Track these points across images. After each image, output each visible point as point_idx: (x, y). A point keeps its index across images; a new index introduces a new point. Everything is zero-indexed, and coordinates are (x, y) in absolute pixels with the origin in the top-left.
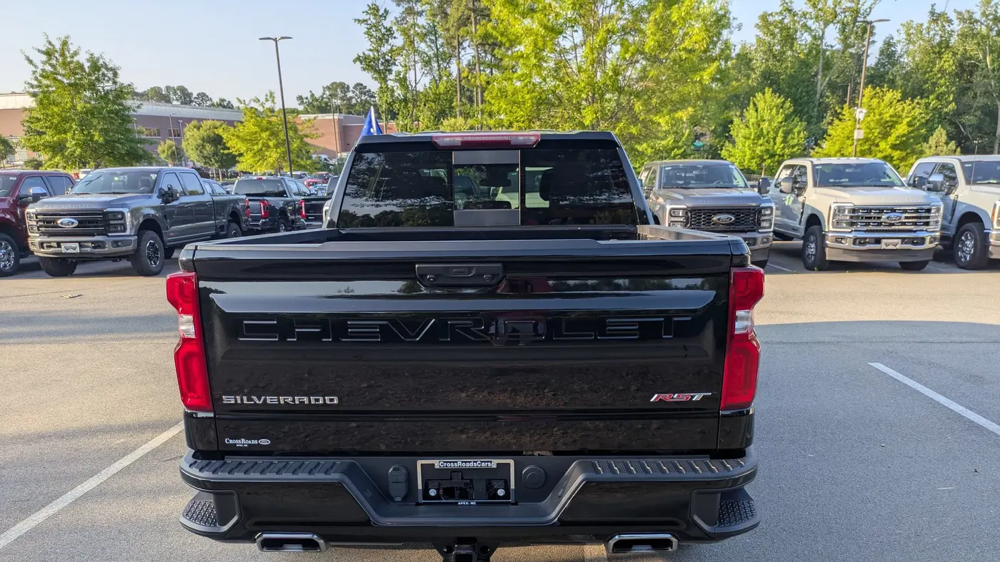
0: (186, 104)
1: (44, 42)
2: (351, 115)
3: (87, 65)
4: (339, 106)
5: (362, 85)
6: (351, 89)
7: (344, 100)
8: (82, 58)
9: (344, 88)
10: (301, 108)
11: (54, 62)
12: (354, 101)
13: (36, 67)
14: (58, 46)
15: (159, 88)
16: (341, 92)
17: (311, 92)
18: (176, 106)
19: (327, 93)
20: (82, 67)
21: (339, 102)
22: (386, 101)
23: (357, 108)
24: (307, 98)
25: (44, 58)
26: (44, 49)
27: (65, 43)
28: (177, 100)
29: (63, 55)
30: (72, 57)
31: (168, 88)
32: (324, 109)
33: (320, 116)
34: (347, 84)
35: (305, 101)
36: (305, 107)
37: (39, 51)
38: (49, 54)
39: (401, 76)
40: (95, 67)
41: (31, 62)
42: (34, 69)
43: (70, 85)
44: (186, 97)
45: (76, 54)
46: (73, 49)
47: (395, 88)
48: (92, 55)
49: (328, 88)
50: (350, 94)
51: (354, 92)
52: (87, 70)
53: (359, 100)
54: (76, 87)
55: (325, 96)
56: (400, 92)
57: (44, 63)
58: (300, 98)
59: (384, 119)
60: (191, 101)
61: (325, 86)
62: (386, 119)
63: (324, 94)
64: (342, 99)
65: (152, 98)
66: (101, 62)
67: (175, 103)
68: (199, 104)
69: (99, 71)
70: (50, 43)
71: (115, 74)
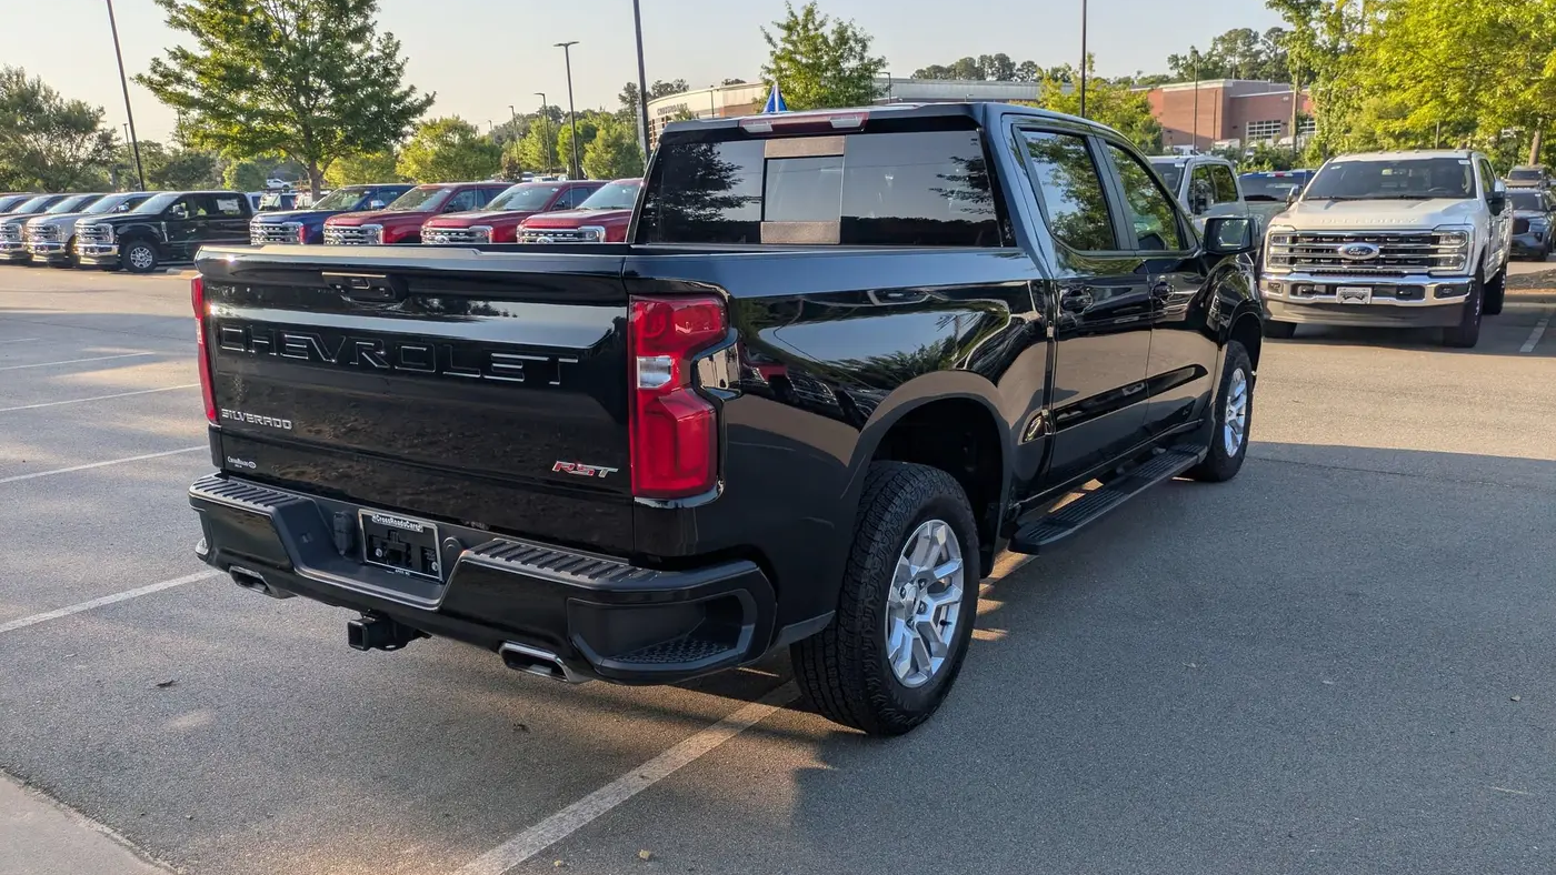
0: (1004, 79)
1: (787, 14)
2: (1257, 81)
3: (831, 39)
4: (1236, 67)
5: (1280, 30)
6: (1261, 37)
7: (1246, 56)
8: (829, 30)
9: (1249, 36)
10: (1173, 74)
11: (795, 38)
12: (1263, 57)
13: (775, 46)
14: (801, 18)
15: (971, 59)
16: (1244, 44)
17: (1193, 47)
18: (990, 83)
19: (1220, 47)
20: (825, 41)
21: (1237, 60)
22: (1299, 53)
23: (1267, 68)
24: (1185, 58)
25: (784, 33)
26: (785, 23)
27: (810, 13)
28: (993, 74)
29: (805, 27)
30: (816, 29)
31: (983, 58)
32: (1208, 71)
33: (1205, 85)
34: (1254, 30)
35: (1180, 62)
36: (1179, 74)
37: (779, 25)
38: (789, 28)
39: (1332, 11)
40: (842, 39)
41: (770, 40)
42: (772, 49)
43: (807, 66)
44: (1005, 68)
45: (822, 24)
46: (818, 19)
47: (1318, 32)
48: (840, 24)
49: (1222, 40)
50: (1257, 47)
51: (1264, 43)
52: (832, 44)
53: (1272, 55)
54: (816, 68)
55: (1215, 52)
56: (1325, 37)
57: (785, 40)
58: (1174, 59)
59: (1296, 82)
60: (1012, 75)
61: (1217, 37)
62: (1300, 83)
63: (1213, 49)
64: (1243, 55)
65: (960, 74)
66: (849, 33)
67: (989, 79)
68: (1022, 79)
69: (846, 43)
70: (792, 14)
71: (864, 47)
